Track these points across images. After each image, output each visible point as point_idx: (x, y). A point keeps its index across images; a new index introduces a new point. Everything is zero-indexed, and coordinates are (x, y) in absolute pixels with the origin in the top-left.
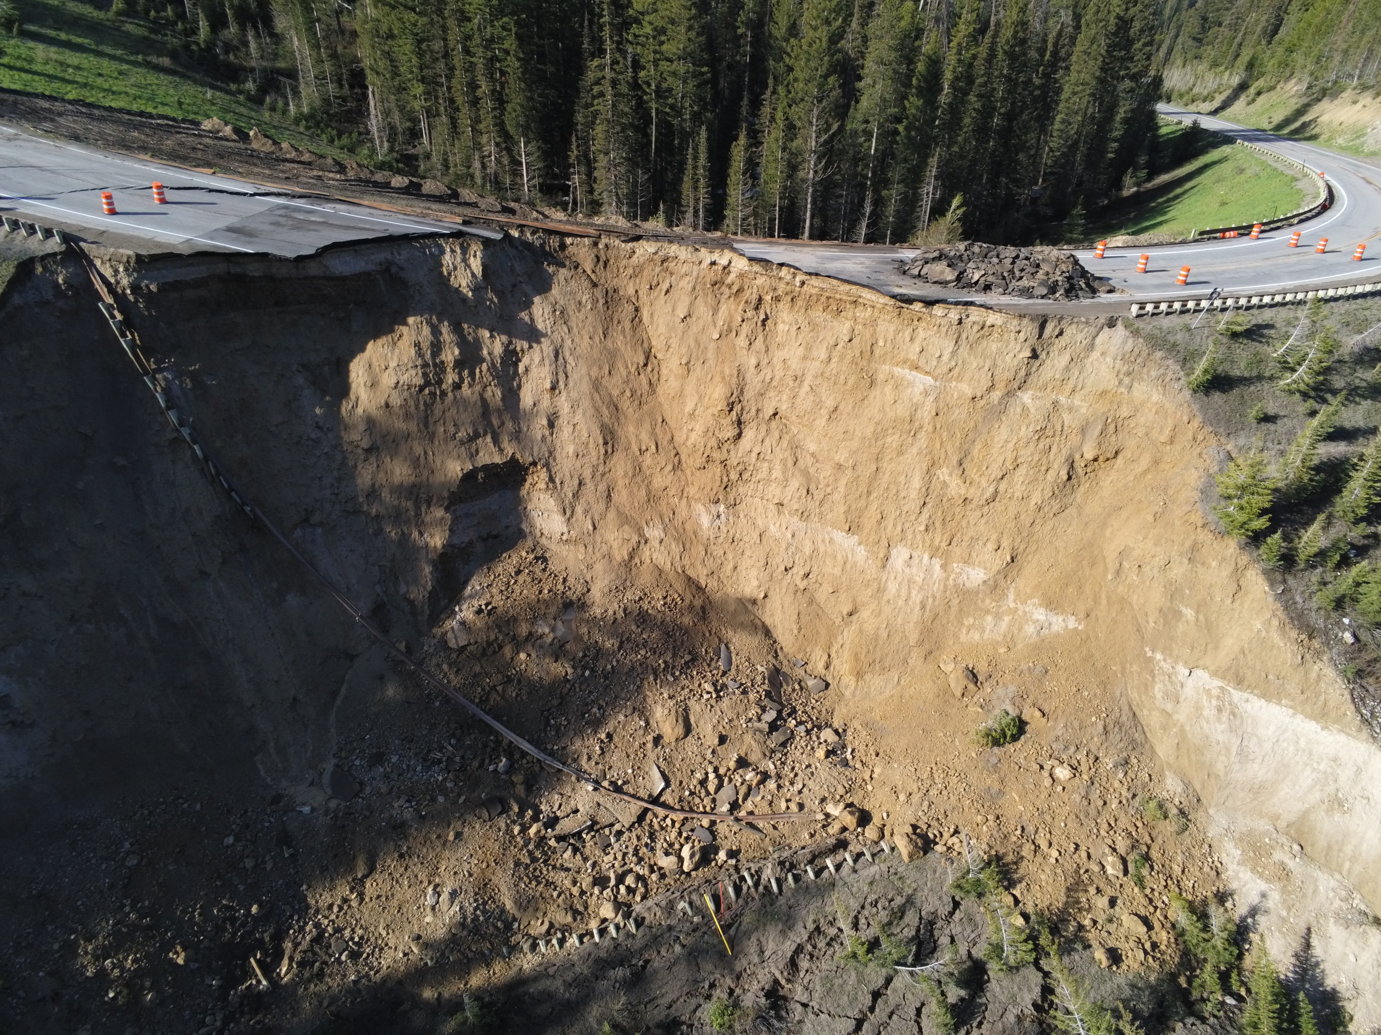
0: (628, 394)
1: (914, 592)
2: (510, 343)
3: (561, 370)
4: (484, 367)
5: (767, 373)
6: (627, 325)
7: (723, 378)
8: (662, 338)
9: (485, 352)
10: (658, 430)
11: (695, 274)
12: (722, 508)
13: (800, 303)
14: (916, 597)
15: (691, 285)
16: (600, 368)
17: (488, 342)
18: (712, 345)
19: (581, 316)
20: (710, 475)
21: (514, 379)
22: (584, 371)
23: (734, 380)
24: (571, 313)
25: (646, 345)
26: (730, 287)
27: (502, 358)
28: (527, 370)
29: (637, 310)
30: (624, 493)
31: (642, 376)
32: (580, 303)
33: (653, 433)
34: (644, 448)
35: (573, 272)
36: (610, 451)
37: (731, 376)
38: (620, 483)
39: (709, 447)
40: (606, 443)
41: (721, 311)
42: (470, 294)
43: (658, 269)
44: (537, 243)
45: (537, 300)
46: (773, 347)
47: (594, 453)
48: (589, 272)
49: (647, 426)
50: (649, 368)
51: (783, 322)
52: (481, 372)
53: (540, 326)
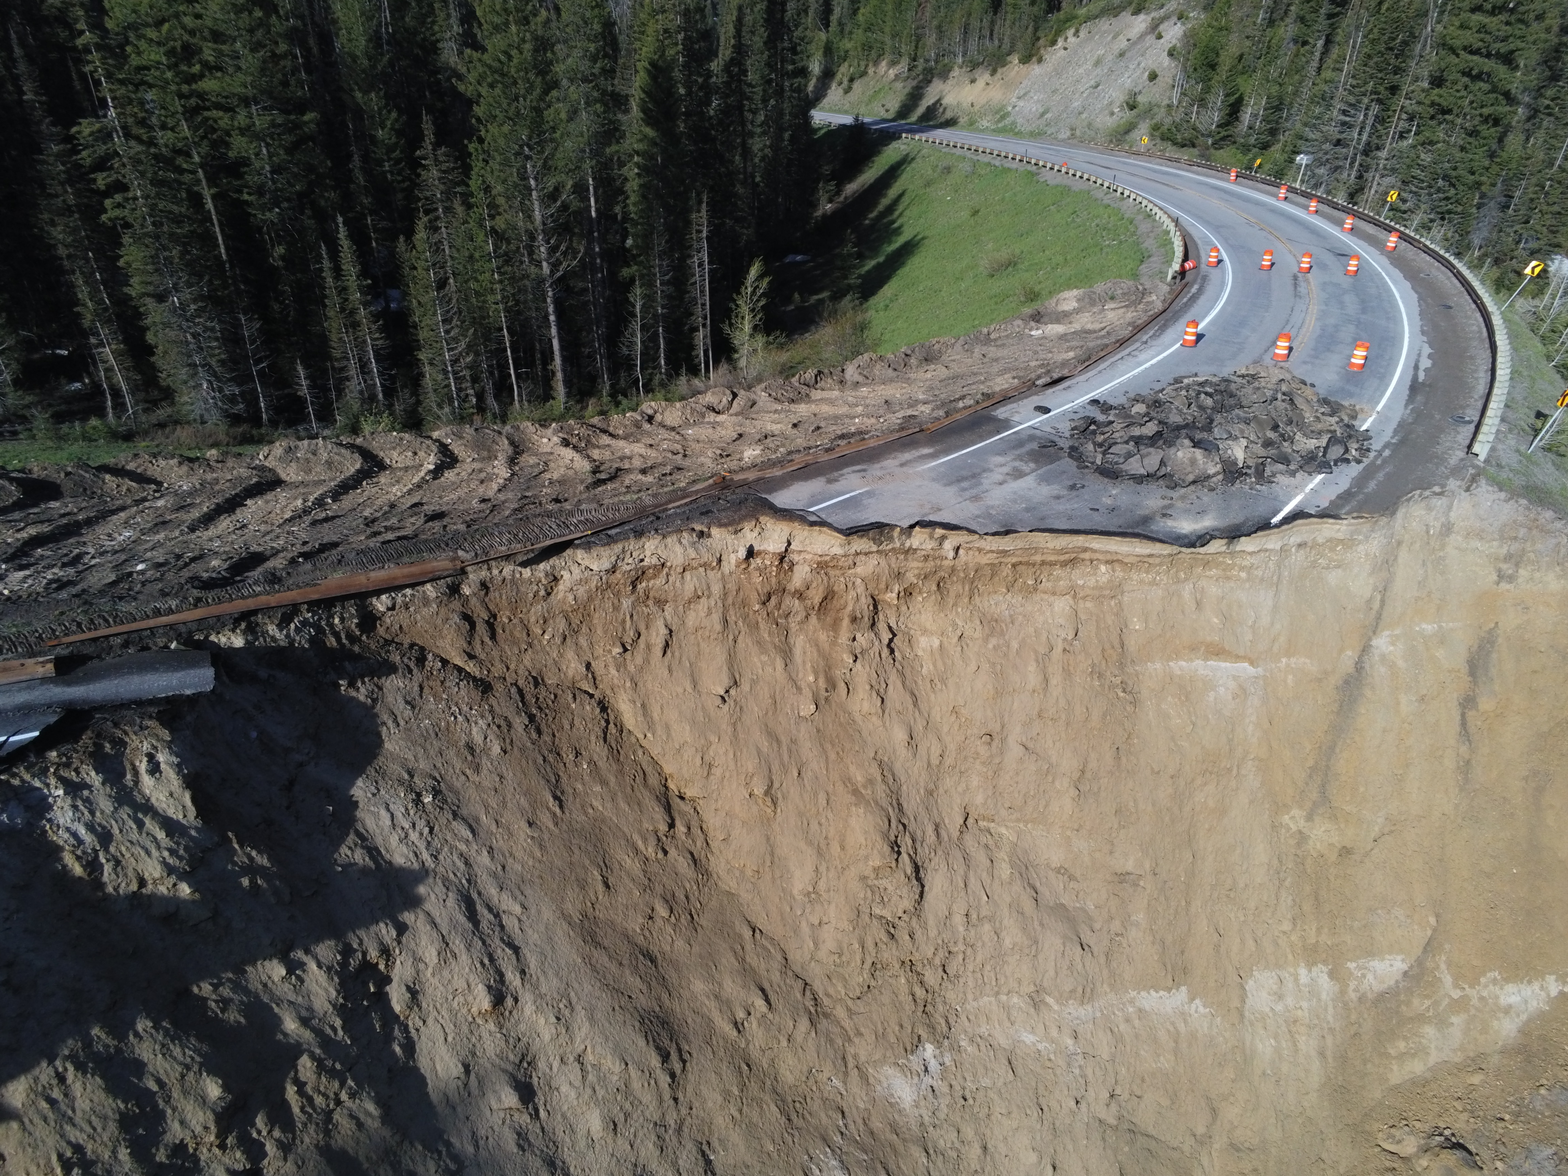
0: (662, 911)
1: (1302, 1040)
2: (347, 952)
3: (496, 943)
4: (306, 1066)
5: (930, 747)
6: (598, 750)
7: (856, 792)
8: (688, 753)
9: (291, 1025)
10: (752, 959)
11: (716, 589)
12: (929, 1050)
13: (955, 588)
14: (1307, 1044)
15: (716, 617)
16: (583, 885)
17: (286, 991)
18: (804, 733)
19: (487, 779)
20: (886, 999)
21: (389, 1038)
22: (548, 914)
23: (881, 790)
24: (458, 783)
25: (653, 780)
26: (800, 595)
27: (340, 1010)
28: (414, 993)
29: (604, 707)
30: (736, 1137)
31: (673, 852)
32: (470, 748)
33: (747, 972)
34: (741, 1015)
35: (418, 675)
36: (677, 1067)
37: (871, 782)
38: (721, 1121)
39: (870, 944)
40: (665, 1057)
41: (798, 652)
42: (185, 890)
43: (626, 603)
44: (302, 641)
45: (360, 790)
46: (923, 688)
47: (647, 1097)
48: (459, 661)
49: (728, 961)
50: (681, 828)
51: (925, 632)
52: (301, 1086)
53: (400, 856)
